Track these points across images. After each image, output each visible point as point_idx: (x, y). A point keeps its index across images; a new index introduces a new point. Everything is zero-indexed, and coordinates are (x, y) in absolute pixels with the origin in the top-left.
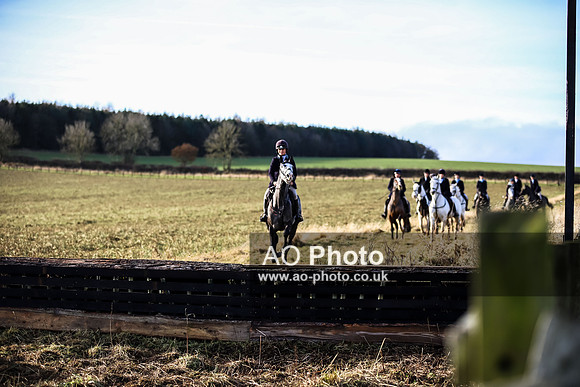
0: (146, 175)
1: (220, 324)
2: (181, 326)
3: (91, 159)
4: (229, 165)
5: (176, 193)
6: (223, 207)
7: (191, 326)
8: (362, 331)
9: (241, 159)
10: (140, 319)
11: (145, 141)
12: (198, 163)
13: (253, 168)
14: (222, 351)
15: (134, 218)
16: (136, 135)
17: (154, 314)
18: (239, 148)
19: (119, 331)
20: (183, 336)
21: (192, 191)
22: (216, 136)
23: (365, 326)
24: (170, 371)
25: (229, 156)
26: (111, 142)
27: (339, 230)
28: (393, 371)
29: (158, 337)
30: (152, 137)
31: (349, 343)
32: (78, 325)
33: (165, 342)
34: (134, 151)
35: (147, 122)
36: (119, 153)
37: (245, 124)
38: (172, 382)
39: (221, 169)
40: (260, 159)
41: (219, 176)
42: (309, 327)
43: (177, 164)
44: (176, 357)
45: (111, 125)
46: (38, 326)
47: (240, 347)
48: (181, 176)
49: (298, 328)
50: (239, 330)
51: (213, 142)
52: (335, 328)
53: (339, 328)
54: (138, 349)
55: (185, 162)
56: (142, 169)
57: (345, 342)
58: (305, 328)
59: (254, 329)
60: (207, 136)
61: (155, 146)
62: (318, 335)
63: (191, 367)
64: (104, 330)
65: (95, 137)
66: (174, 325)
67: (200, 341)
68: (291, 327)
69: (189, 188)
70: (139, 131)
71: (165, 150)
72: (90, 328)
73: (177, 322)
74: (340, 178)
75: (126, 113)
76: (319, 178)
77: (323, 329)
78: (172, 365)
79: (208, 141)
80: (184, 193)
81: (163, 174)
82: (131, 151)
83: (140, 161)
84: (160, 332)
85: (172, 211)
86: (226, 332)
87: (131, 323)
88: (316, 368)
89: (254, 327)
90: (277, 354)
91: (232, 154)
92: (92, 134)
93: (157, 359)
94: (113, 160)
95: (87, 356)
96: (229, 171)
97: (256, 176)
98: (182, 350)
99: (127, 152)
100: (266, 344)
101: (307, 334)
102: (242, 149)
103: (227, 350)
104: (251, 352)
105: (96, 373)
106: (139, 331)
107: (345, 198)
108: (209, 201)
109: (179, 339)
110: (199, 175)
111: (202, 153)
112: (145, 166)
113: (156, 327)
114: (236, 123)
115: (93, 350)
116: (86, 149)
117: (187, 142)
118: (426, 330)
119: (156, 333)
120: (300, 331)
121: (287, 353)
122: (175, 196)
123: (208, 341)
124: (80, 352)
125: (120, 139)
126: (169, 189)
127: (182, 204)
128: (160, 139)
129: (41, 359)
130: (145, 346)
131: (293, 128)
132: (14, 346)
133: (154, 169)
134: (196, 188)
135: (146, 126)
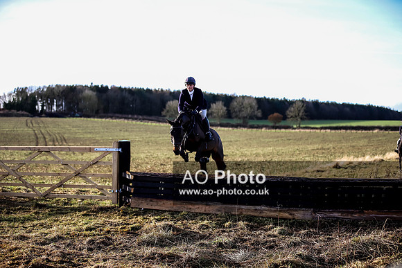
0: (255, 130)
1: (296, 210)
2: (275, 211)
3: (225, 121)
4: (300, 124)
5: (271, 140)
6: (296, 147)
7: (280, 211)
8: (373, 214)
9: (306, 121)
10: (252, 208)
11: (254, 112)
12: (283, 123)
13: (312, 126)
14: (297, 225)
15: (248, 153)
16: (249, 109)
17: (260, 205)
19: (241, 214)
20: (276, 217)
21: (279, 139)
22: (292, 109)
23: (375, 211)
24: (269, 236)
25: (299, 120)
26: (236, 112)
27: (360, 159)
28: (391, 236)
29: (262, 217)
30: (258, 110)
31: (367, 221)
32: (219, 211)
33: (266, 220)
34: (248, 117)
35: (255, 101)
36: (240, 118)
37: (308, 102)
38: (270, 242)
39: (295, 126)
40: (316, 121)
41: (294, 131)
42: (344, 212)
43: (271, 124)
44: (272, 228)
45: (235, 103)
46: (198, 211)
47: (307, 223)
48: (274, 130)
49: (339, 212)
50: (306, 213)
51: (291, 112)
52: (359, 213)
53: (361, 212)
54: (252, 224)
56: (252, 127)
57: (364, 220)
58: (342, 213)
59: (314, 213)
60: (287, 109)
61: (259, 114)
62: (349, 217)
63: (280, 233)
64: (233, 213)
65: (227, 110)
66: (271, 211)
67: (285, 219)
68: (335, 212)
69: (278, 137)
70: (251, 107)
71: (265, 117)
72: (225, 212)
73: (273, 209)
74: (360, 132)
75: (243, 97)
76: (348, 131)
77: (352, 213)
78: (270, 232)
79: (288, 112)
80: (275, 140)
81: (263, 129)
82: (246, 117)
83: (251, 123)
84: (264, 215)
85: (269, 150)
86: (299, 215)
87: (248, 210)
88: (348, 234)
89: (315, 212)
90: (327, 227)
91: (301, 119)
92: (225, 108)
93: (262, 229)
94: (236, 122)
95: (224, 227)
96: (299, 128)
97: (314, 130)
98: (276, 225)
99: (244, 118)
100: (321, 221)
101: (344, 216)
102: (306, 116)
103: (300, 224)
104: (313, 225)
105: (229, 236)
106: (252, 214)
107: (362, 143)
108: (289, 144)
109: (274, 218)
110: (283, 130)
111: (285, 118)
112: (253, 125)
113: (261, 212)
114: (303, 101)
115: (227, 224)
116: (222, 116)
117: (277, 112)
119: (261, 215)
120: (340, 214)
121: (333, 226)
122: (270, 142)
123: (290, 220)
124: (220, 225)
125: (240, 111)
126: (267, 138)
127: (274, 146)
128: (262, 111)
129: (199, 229)
130: (255, 222)
131: (334, 104)
132: (185, 221)
133: (258, 127)
134: (282, 137)
135: (254, 104)
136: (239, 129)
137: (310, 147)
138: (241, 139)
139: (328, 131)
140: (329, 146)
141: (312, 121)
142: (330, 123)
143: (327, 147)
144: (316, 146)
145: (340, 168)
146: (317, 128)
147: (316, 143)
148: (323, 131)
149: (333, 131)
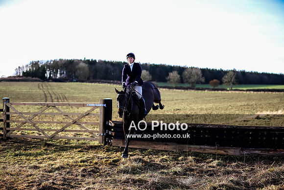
0: (200, 91)
1: (229, 149)
2: (214, 149)
3: (179, 85)
4: (232, 88)
5: (211, 98)
6: (229, 104)
7: (218, 149)
9: (236, 85)
10: (198, 147)
11: (199, 78)
12: (220, 87)
13: (241, 89)
14: (230, 159)
15: (196, 108)
16: (196, 76)
17: (204, 145)
19: (190, 151)
20: (215, 153)
21: (217, 98)
22: (227, 77)
24: (210, 167)
25: (232, 84)
26: (187, 79)
27: (275, 113)
29: (205, 153)
30: (202, 77)
31: (279, 157)
32: (175, 149)
33: (208, 156)
34: (195, 82)
35: (200, 71)
36: (189, 83)
37: (237, 72)
38: (210, 171)
39: (228, 89)
40: (243, 85)
41: (227, 92)
42: (263, 150)
43: (212, 87)
44: (212, 161)
45: (186, 72)
46: (160, 149)
47: (237, 158)
48: (213, 92)
49: (259, 150)
50: (236, 151)
51: (225, 79)
52: (273, 151)
53: (275, 150)
54: (197, 158)
55: (214, 86)
56: (198, 89)
57: (277, 156)
60: (223, 76)
61: (203, 80)
62: (267, 153)
63: (218, 165)
64: (185, 150)
65: (180, 77)
66: (211, 149)
67: (221, 155)
68: (256, 150)
69: (216, 96)
70: (197, 75)
71: (207, 82)
72: (179, 150)
73: (213, 148)
74: (274, 93)
75: (192, 68)
76: (266, 93)
77: (269, 151)
78: (210, 164)
79: (223, 78)
80: (214, 99)
81: (206, 91)
83: (197, 86)
85: (210, 105)
86: (231, 152)
87: (195, 148)
88: (266, 166)
89: (242, 150)
90: (251, 160)
92: (179, 76)
93: (205, 162)
94: (187, 86)
95: (178, 160)
96: (232, 90)
97: (242, 92)
98: (215, 159)
99: (192, 83)
100: (247, 157)
101: (263, 153)
102: (236, 81)
103: (232, 159)
104: (241, 159)
105: (182, 167)
106: (198, 151)
107: (276, 101)
108: (224, 102)
109: (213, 154)
110: (220, 92)
111: (221, 83)
113: (204, 149)
114: (234, 71)
115: (180, 158)
116: (177, 81)
117: (216, 79)
120: (260, 152)
121: (255, 160)
122: (211, 100)
123: (225, 155)
124: (176, 159)
125: (190, 78)
126: (208, 97)
127: (213, 103)
128: (205, 78)
129: (161, 161)
130: (200, 157)
131: (256, 73)
132: (150, 156)
133: (203, 89)
134: (219, 97)
135: (200, 73)
136: (188, 91)
137: (239, 104)
138: (190, 98)
139: (252, 92)
140: (252, 103)
141: (240, 85)
142: (254, 87)
143: (251, 104)
144: (243, 103)
145: (260, 118)
146: (244, 91)
147: (243, 101)
148: (248, 92)
149: (255, 93)
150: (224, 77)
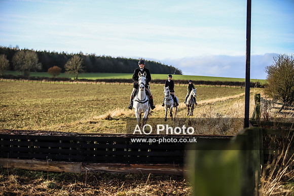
0: (35, 82)
1: (66, 164)
2: (45, 165)
3: (7, 73)
4: (77, 77)
5: (50, 91)
6: (73, 99)
7: (50, 165)
8: (139, 168)
9: (83, 74)
10: (24, 161)
11: (34, 65)
12: (61, 76)
13: (89, 78)
14: (65, 178)
16: (30, 62)
18: (82, 68)
19: (13, 167)
20: (46, 170)
21: (58, 90)
22: (70, 62)
23: (141, 165)
24: (39, 189)
25: (77, 72)
26: (18, 65)
28: (155, 190)
29: (33, 171)
30: (38, 63)
31: (133, 174)
33: (37, 173)
34: (29, 70)
35: (36, 55)
36: (21, 70)
37: (85, 56)
38: (39, 195)
39: (73, 79)
40: (92, 74)
41: (71, 83)
42: (112, 166)
43: (51, 77)
44: (42, 181)
45: (17, 57)
47: (76, 176)
48: (53, 82)
49: (106, 166)
50: (75, 167)
51: (69, 65)
52: (126, 166)
53: (128, 166)
54: (22, 177)
56: (33, 79)
57: (131, 174)
58: (110, 166)
60: (66, 62)
61: (40, 67)
62: (116, 170)
63: (49, 187)
64: (5, 167)
65: (9, 62)
66: (42, 165)
67: (55, 172)
68: (103, 165)
69: (57, 88)
70: (32, 60)
71: (45, 69)
73: (43, 163)
75: (25, 51)
77: (119, 167)
78: (40, 186)
79: (66, 65)
80: (54, 91)
81: (43, 81)
82: (28, 70)
83: (32, 75)
84: (35, 168)
85: (48, 100)
86: (69, 168)
87: (20, 163)
88: (115, 188)
89: (83, 166)
90: (95, 180)
91: (79, 72)
93: (32, 183)
94: (18, 74)
96: (77, 80)
97: (90, 83)
98: (45, 178)
99: (26, 70)
100: (89, 175)
101: (111, 169)
102: (84, 69)
103: (69, 178)
104: (81, 178)
106: (23, 167)
108: (67, 95)
109: (44, 172)
110: (62, 82)
111: (63, 71)
112: (34, 77)
113: (32, 165)
114: (80, 55)
116: (5, 68)
117: (56, 65)
118: (173, 167)
119: (32, 168)
120: (107, 168)
121: (100, 179)
122: (50, 93)
123: (59, 173)
126: (46, 89)
127: (53, 97)
128: (42, 64)
130: (26, 176)
131: (109, 59)
133: (39, 79)
134: (60, 89)
135: (35, 57)
136: (20, 81)
137: (86, 98)
138: (22, 90)
139: (104, 83)
140: (103, 98)
141: (88, 74)
144: (92, 98)
145: (112, 119)
146: (93, 81)
147: (91, 94)
148: (98, 83)
149: (108, 84)
150: (68, 63)
